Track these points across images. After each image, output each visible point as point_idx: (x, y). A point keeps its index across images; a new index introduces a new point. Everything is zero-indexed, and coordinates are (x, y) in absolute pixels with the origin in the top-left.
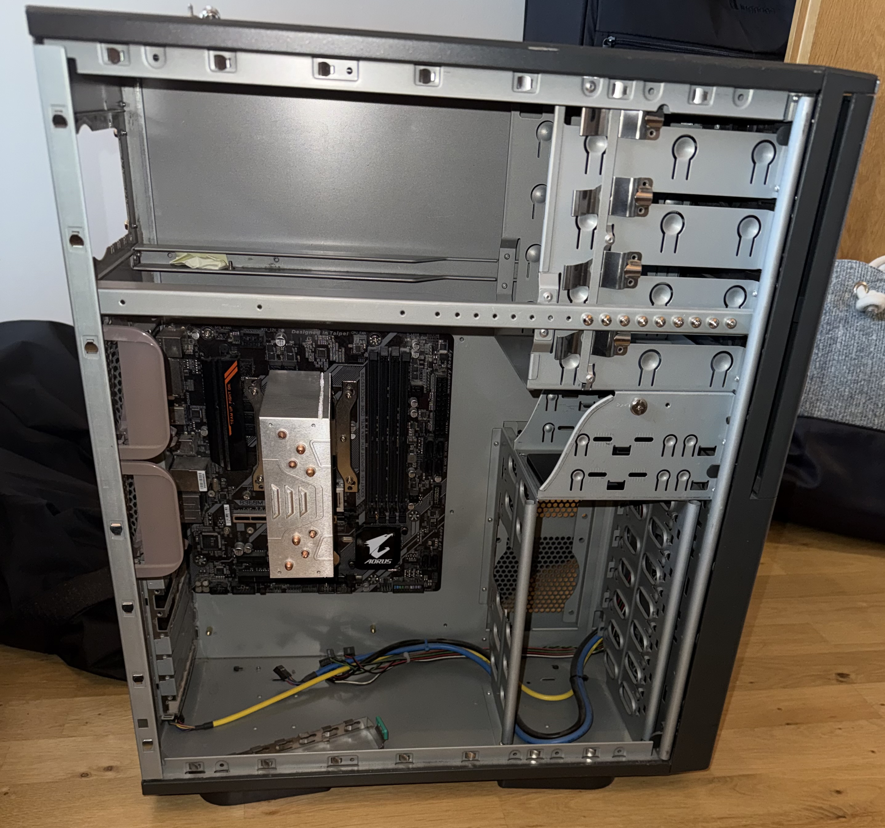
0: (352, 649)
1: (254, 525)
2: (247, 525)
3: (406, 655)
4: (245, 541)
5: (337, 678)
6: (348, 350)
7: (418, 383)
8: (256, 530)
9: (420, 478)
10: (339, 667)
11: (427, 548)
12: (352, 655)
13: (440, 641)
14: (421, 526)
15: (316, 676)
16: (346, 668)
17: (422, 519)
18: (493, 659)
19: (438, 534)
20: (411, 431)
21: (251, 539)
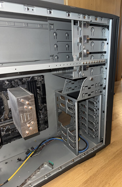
0: (32, 147)
1: (5, 127)
2: (3, 128)
3: (44, 144)
4: (3, 132)
5: (32, 155)
6: (22, 82)
7: (38, 86)
8: (6, 128)
9: (41, 105)
10: (32, 153)
11: (45, 120)
12: (33, 149)
13: (50, 138)
14: (43, 115)
15: (28, 157)
16: (33, 152)
17: (43, 114)
18: (63, 138)
19: (47, 116)
20: (38, 96)
21: (5, 130)
